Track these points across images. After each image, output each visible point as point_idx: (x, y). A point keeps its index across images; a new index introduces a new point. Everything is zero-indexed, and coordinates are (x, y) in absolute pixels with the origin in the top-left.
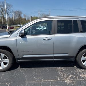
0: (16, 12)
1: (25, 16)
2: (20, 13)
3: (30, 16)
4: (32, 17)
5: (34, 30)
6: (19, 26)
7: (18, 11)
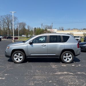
0: (20, 24)
1: (29, 27)
2: (24, 25)
3: (34, 28)
4: (35, 28)
5: (37, 41)
6: (23, 37)
7: (23, 23)
